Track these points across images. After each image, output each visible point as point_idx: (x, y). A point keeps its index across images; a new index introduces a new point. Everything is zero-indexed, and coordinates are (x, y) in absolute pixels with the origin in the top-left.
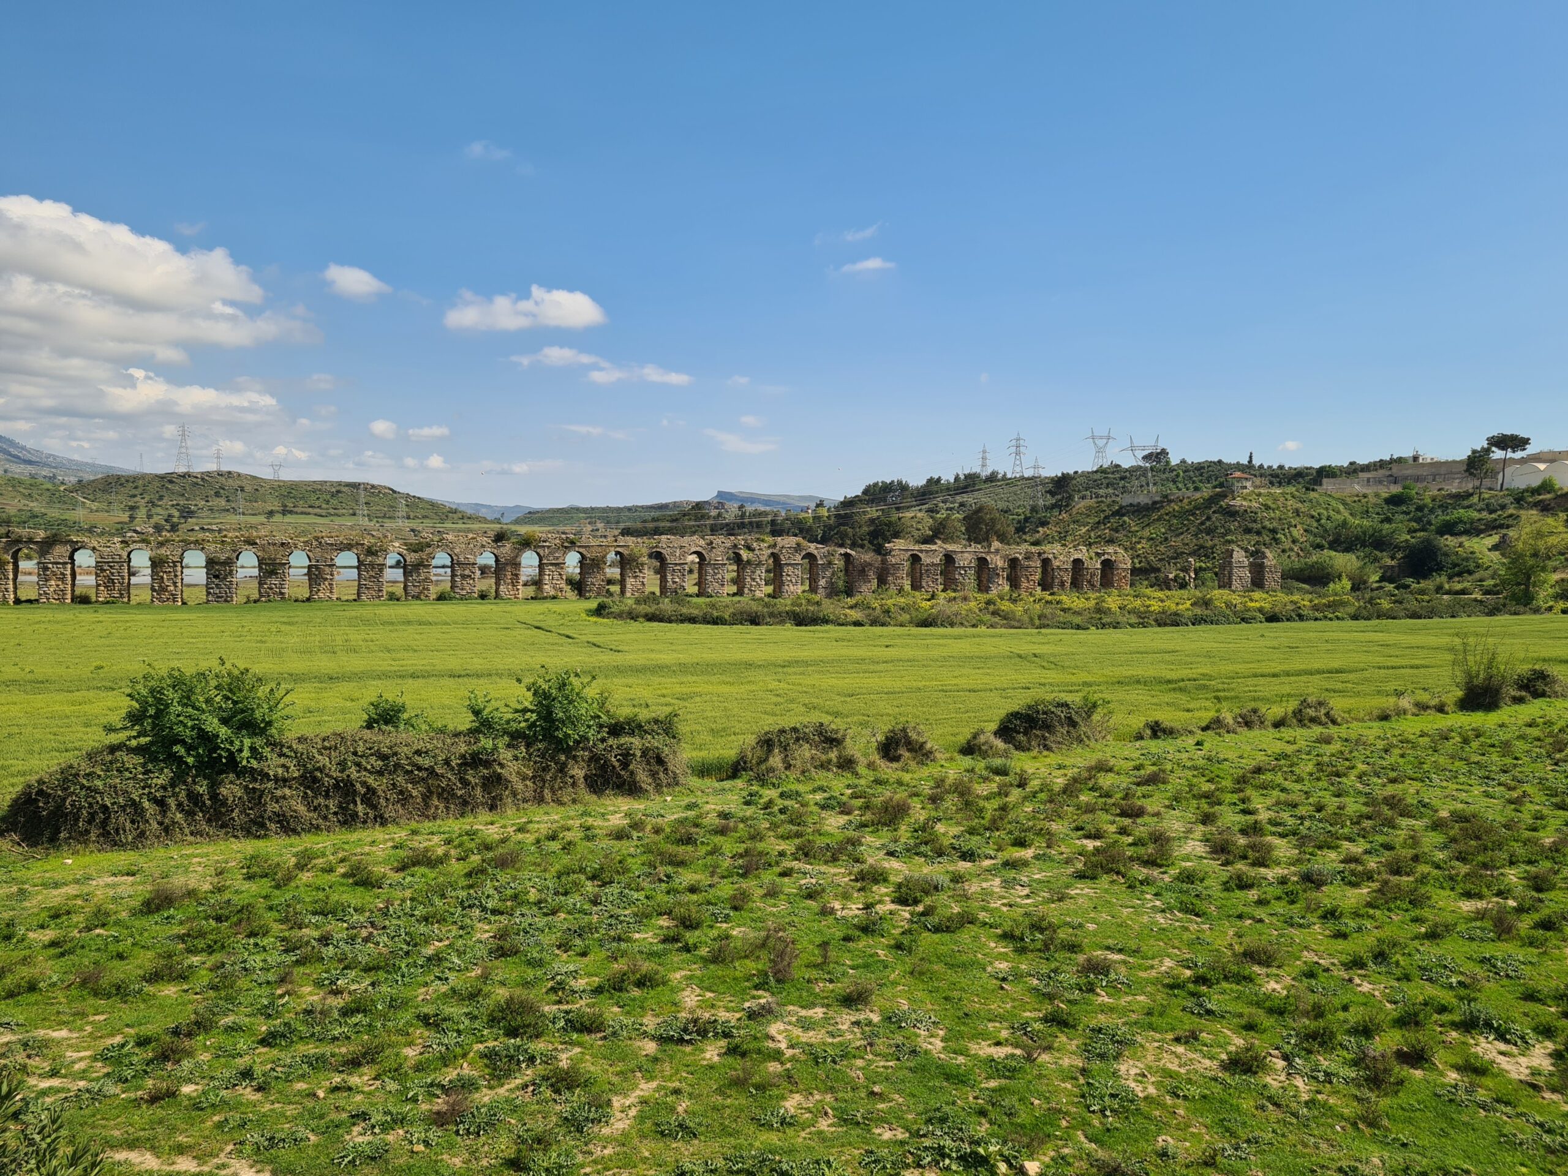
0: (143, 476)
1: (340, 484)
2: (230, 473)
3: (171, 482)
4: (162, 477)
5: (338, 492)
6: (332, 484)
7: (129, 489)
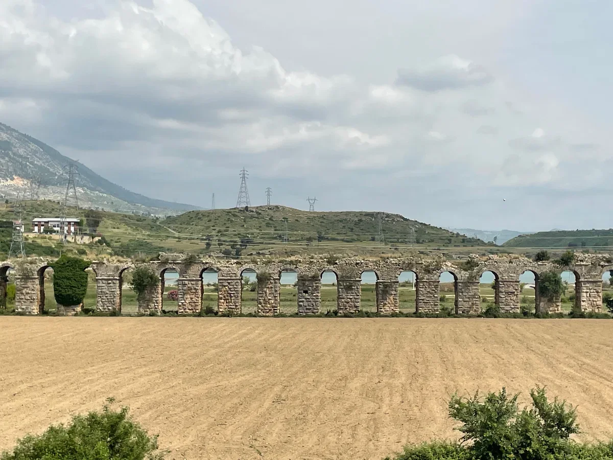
0: (214, 212)
1: (361, 213)
2: (277, 207)
3: (234, 215)
4: (228, 212)
5: (360, 220)
6: (355, 214)
7: (204, 222)
